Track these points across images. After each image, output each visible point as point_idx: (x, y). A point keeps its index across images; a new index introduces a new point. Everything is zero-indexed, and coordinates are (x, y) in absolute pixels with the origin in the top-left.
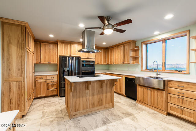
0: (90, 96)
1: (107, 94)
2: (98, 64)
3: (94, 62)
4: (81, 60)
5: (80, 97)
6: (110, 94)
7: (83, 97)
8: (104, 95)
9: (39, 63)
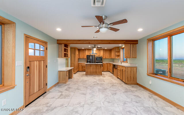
2: (106, 58)
3: (102, 57)
4: (96, 56)
9: (80, 58)
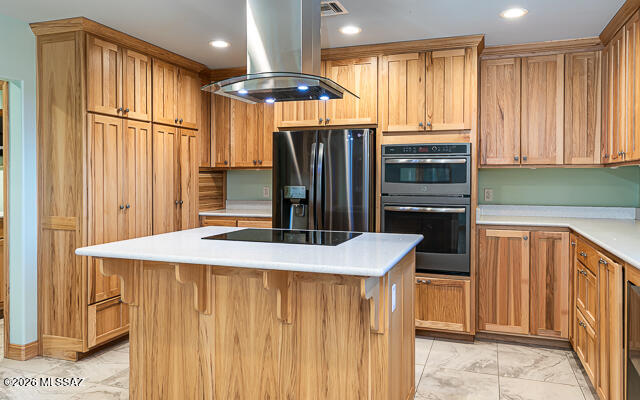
0: (217, 346)
7: (183, 343)
9: (226, 163)
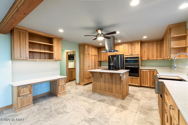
0: (103, 82)
1: (117, 86)
5: (97, 81)
6: (119, 86)
7: (99, 82)
8: (114, 86)
9: (101, 60)
